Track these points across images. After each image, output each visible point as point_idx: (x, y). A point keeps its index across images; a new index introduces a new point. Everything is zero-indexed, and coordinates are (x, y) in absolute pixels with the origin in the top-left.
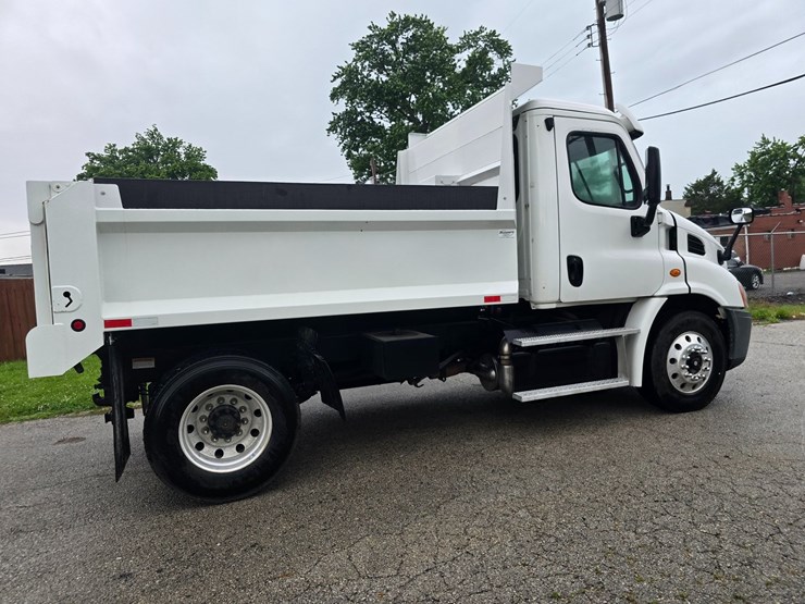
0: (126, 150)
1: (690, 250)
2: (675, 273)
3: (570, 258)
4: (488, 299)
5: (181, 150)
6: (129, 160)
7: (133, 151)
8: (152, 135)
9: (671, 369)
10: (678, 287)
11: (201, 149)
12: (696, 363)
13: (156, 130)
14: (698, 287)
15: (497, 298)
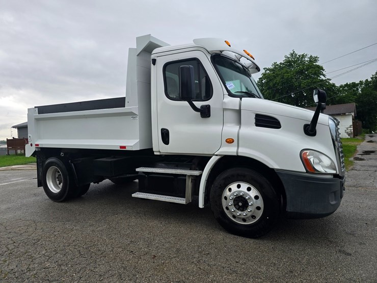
0: (281, 64)
1: (257, 125)
2: (230, 141)
3: (162, 130)
4: (121, 147)
5: (306, 59)
6: (281, 68)
7: (283, 64)
8: (292, 55)
9: (224, 203)
10: (231, 150)
11: (316, 57)
12: (240, 204)
13: (294, 52)
14: (244, 151)
15: (124, 147)
